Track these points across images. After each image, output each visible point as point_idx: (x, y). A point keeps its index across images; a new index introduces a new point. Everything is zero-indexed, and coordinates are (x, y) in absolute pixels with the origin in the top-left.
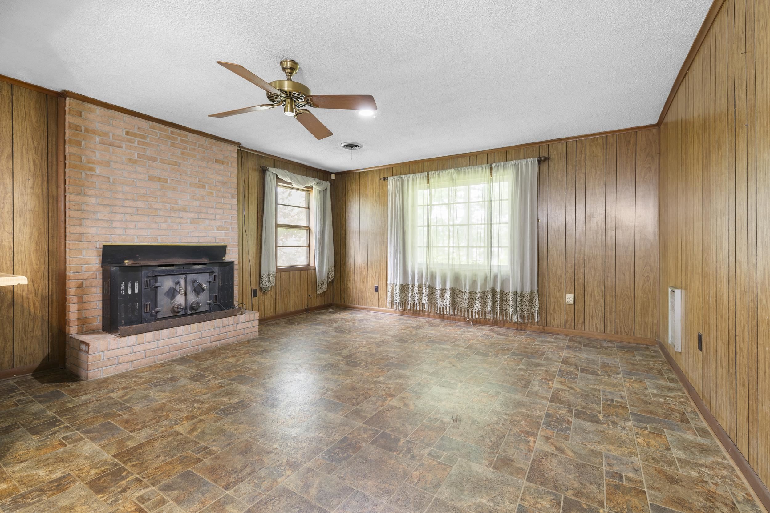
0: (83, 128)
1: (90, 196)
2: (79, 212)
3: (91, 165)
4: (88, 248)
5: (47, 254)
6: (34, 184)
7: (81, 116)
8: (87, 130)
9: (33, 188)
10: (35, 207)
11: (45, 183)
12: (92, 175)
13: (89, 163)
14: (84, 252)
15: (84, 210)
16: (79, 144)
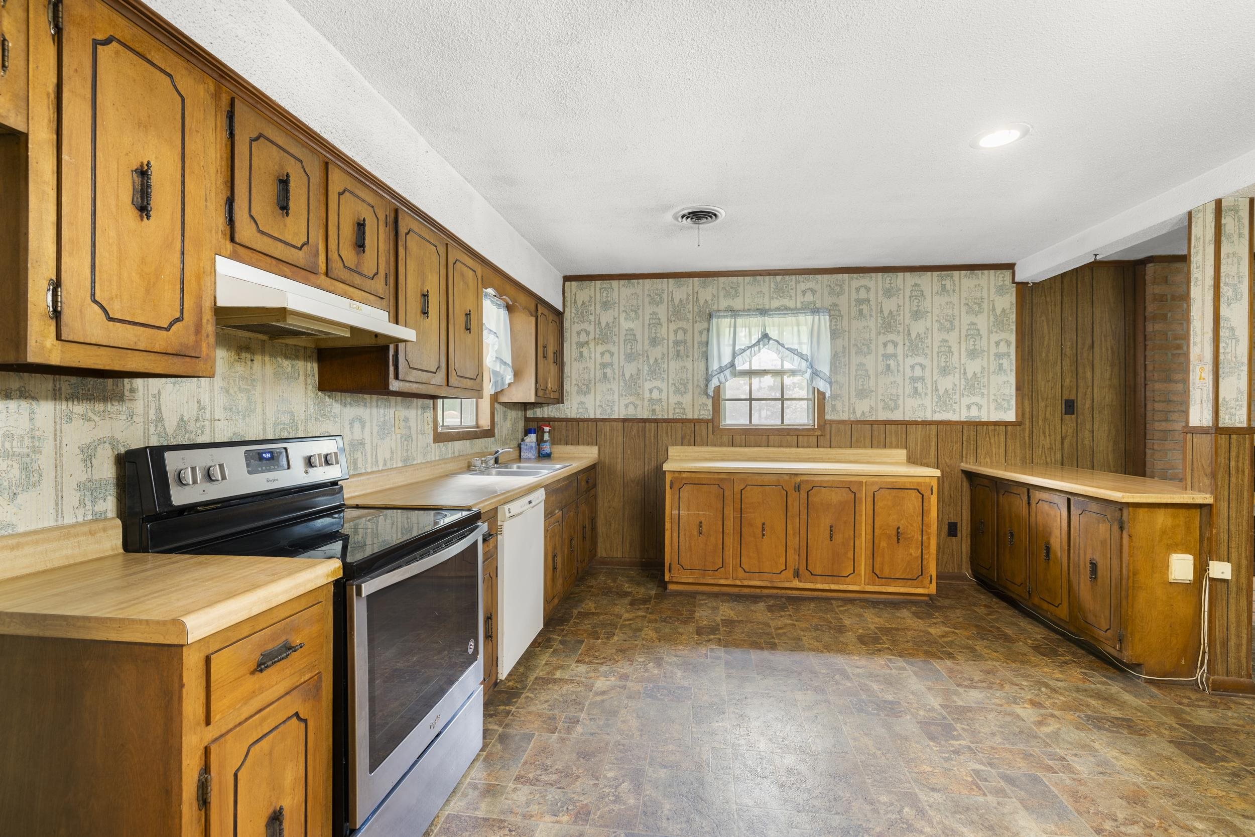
0: (1169, 296)
1: (1176, 382)
2: (1165, 404)
3: (1178, 342)
4: (1174, 449)
5: (1124, 455)
6: (1111, 375)
7: (1166, 282)
8: (1173, 298)
9: (1110, 379)
10: (1112, 401)
11: (1123, 372)
12: (1180, 354)
13: (1175, 339)
14: (1170, 455)
15: (1170, 401)
16: (1164, 317)
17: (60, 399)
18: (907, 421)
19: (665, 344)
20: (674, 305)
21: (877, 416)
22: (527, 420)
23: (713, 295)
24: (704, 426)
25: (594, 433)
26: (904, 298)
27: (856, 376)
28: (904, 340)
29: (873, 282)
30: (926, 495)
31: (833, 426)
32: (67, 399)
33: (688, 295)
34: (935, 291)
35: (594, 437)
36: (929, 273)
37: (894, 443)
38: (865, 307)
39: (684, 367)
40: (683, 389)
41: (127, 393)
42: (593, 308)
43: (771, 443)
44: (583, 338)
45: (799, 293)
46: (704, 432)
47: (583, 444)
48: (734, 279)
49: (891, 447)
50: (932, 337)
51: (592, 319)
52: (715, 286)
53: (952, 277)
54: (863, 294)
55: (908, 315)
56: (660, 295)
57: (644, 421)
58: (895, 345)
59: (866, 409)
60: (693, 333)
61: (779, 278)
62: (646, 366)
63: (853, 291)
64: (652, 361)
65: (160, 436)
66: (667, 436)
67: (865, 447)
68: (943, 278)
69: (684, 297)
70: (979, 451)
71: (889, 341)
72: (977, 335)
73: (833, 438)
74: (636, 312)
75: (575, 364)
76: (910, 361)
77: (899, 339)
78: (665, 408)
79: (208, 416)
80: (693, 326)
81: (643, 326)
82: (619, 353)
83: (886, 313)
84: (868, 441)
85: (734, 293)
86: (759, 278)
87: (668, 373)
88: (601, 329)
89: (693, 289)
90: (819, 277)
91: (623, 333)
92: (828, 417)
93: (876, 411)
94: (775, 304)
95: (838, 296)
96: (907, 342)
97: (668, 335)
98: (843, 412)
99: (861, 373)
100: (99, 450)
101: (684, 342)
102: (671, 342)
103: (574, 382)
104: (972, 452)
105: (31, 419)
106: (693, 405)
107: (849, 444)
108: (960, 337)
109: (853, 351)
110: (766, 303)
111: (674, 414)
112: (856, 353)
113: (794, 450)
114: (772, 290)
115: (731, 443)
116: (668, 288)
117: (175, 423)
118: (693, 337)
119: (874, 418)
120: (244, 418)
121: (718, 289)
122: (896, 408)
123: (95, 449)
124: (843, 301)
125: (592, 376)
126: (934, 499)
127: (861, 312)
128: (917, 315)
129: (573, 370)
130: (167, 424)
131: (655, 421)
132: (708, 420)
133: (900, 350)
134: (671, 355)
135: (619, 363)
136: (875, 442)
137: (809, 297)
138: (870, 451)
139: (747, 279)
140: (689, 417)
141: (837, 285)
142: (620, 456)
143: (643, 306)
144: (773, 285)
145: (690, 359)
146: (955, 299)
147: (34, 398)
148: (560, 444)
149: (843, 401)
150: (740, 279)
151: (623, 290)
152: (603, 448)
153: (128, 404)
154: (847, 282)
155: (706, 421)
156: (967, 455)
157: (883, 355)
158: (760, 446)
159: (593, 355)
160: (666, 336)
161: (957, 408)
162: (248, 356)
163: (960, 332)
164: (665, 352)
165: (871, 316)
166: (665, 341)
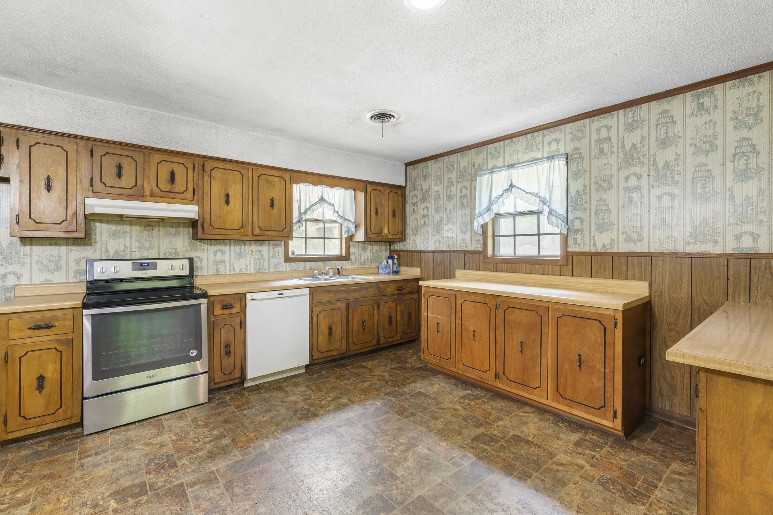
17: (68, 245)
18: (653, 253)
19: (455, 199)
20: (460, 171)
21: (618, 248)
22: (391, 251)
23: (484, 159)
24: (478, 255)
25: (419, 259)
26: (649, 128)
27: (596, 211)
28: (649, 170)
29: (615, 120)
30: (608, 327)
31: (575, 257)
32: (71, 245)
33: (469, 162)
34: (689, 111)
35: (420, 262)
36: (681, 96)
37: (637, 275)
38: (606, 146)
39: (466, 214)
40: (465, 229)
41: (93, 243)
42: (419, 181)
43: (523, 270)
44: (415, 201)
45: (546, 145)
46: (478, 260)
47: (414, 266)
48: (497, 144)
49: (633, 278)
50: (684, 163)
51: (419, 187)
52: (485, 152)
53: (712, 92)
54: (604, 134)
55: (654, 144)
56: (453, 165)
57: (443, 252)
58: (639, 177)
59: (607, 242)
60: (471, 189)
61: (529, 136)
62: (445, 215)
63: (594, 133)
64: (448, 211)
65: (106, 256)
66: (456, 263)
67: (605, 277)
68: (699, 96)
69: (466, 164)
70: (753, 289)
71: (632, 174)
72: (751, 152)
73: (574, 267)
74: (440, 179)
75: (411, 216)
76: (656, 192)
77: (643, 171)
78: (455, 243)
79: (129, 249)
80: (471, 184)
81: (444, 188)
82: (432, 207)
83: (628, 147)
84: (608, 273)
85: (497, 155)
86: (514, 139)
87: (457, 219)
88: (423, 193)
89: (471, 157)
90: (562, 127)
91: (434, 194)
92: (570, 249)
93: (618, 243)
94: (527, 157)
95: (579, 141)
96: (653, 173)
97: (457, 193)
98: (584, 244)
99: (601, 208)
100: (82, 261)
101: (466, 196)
102: (458, 196)
103: (411, 228)
104: (742, 289)
105: (58, 251)
106: (471, 241)
107: (589, 273)
108: (724, 158)
109: (593, 188)
110: (519, 157)
111: (460, 247)
112: (597, 190)
113: (539, 277)
114: (524, 147)
115: (495, 269)
116: (457, 160)
117: (114, 252)
118: (471, 192)
119: (615, 250)
120: (148, 250)
121: (487, 154)
122: (640, 240)
123: (81, 260)
124: (584, 144)
125: (419, 223)
126: (619, 333)
127: (601, 151)
128: (664, 143)
129: (411, 221)
130: (110, 253)
131: (449, 252)
132: (481, 251)
133: (644, 181)
134: (458, 206)
135: (432, 214)
136: (615, 273)
137: (554, 147)
138: (609, 282)
139: (507, 142)
140: (469, 249)
141: (578, 131)
142: (432, 275)
143: (444, 174)
144: (525, 143)
145: (469, 208)
146: (717, 116)
147: (59, 245)
148: (404, 266)
149: (584, 234)
150: (502, 143)
151: (434, 165)
152: (423, 270)
153: (93, 246)
154: (588, 126)
155: (479, 252)
156: (734, 293)
157: (624, 189)
158: (515, 272)
159: (419, 210)
160: (455, 194)
161: (720, 239)
162: (151, 228)
163: (724, 151)
164: (455, 205)
165: (612, 152)
166: (455, 197)
